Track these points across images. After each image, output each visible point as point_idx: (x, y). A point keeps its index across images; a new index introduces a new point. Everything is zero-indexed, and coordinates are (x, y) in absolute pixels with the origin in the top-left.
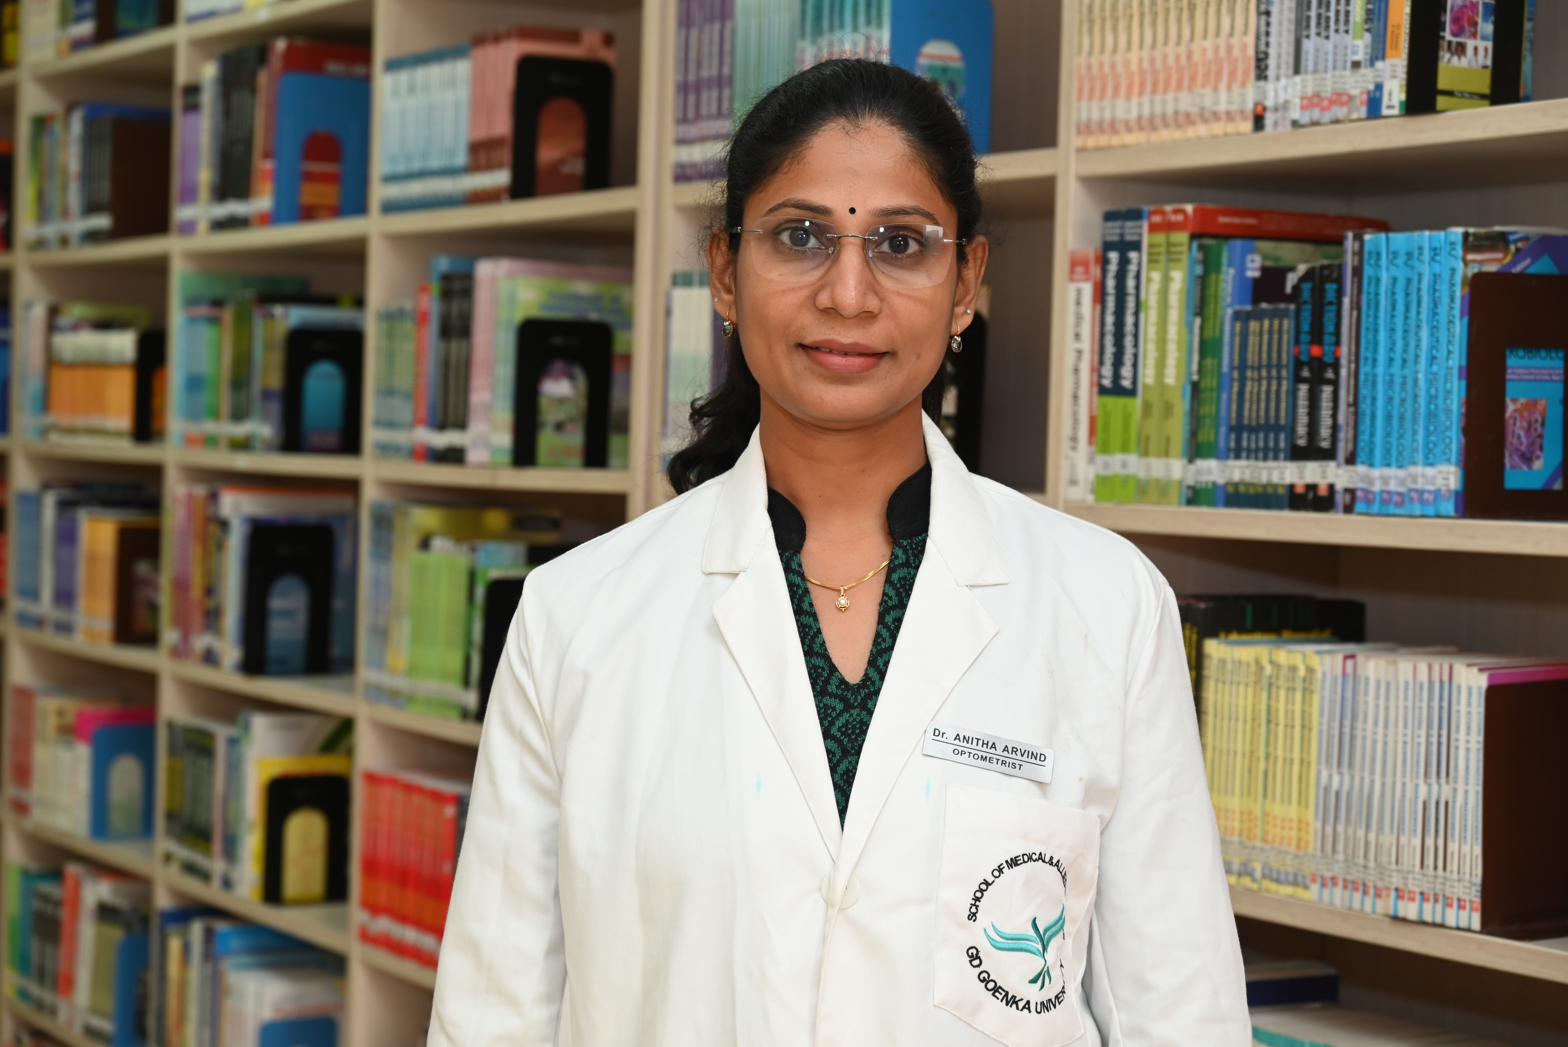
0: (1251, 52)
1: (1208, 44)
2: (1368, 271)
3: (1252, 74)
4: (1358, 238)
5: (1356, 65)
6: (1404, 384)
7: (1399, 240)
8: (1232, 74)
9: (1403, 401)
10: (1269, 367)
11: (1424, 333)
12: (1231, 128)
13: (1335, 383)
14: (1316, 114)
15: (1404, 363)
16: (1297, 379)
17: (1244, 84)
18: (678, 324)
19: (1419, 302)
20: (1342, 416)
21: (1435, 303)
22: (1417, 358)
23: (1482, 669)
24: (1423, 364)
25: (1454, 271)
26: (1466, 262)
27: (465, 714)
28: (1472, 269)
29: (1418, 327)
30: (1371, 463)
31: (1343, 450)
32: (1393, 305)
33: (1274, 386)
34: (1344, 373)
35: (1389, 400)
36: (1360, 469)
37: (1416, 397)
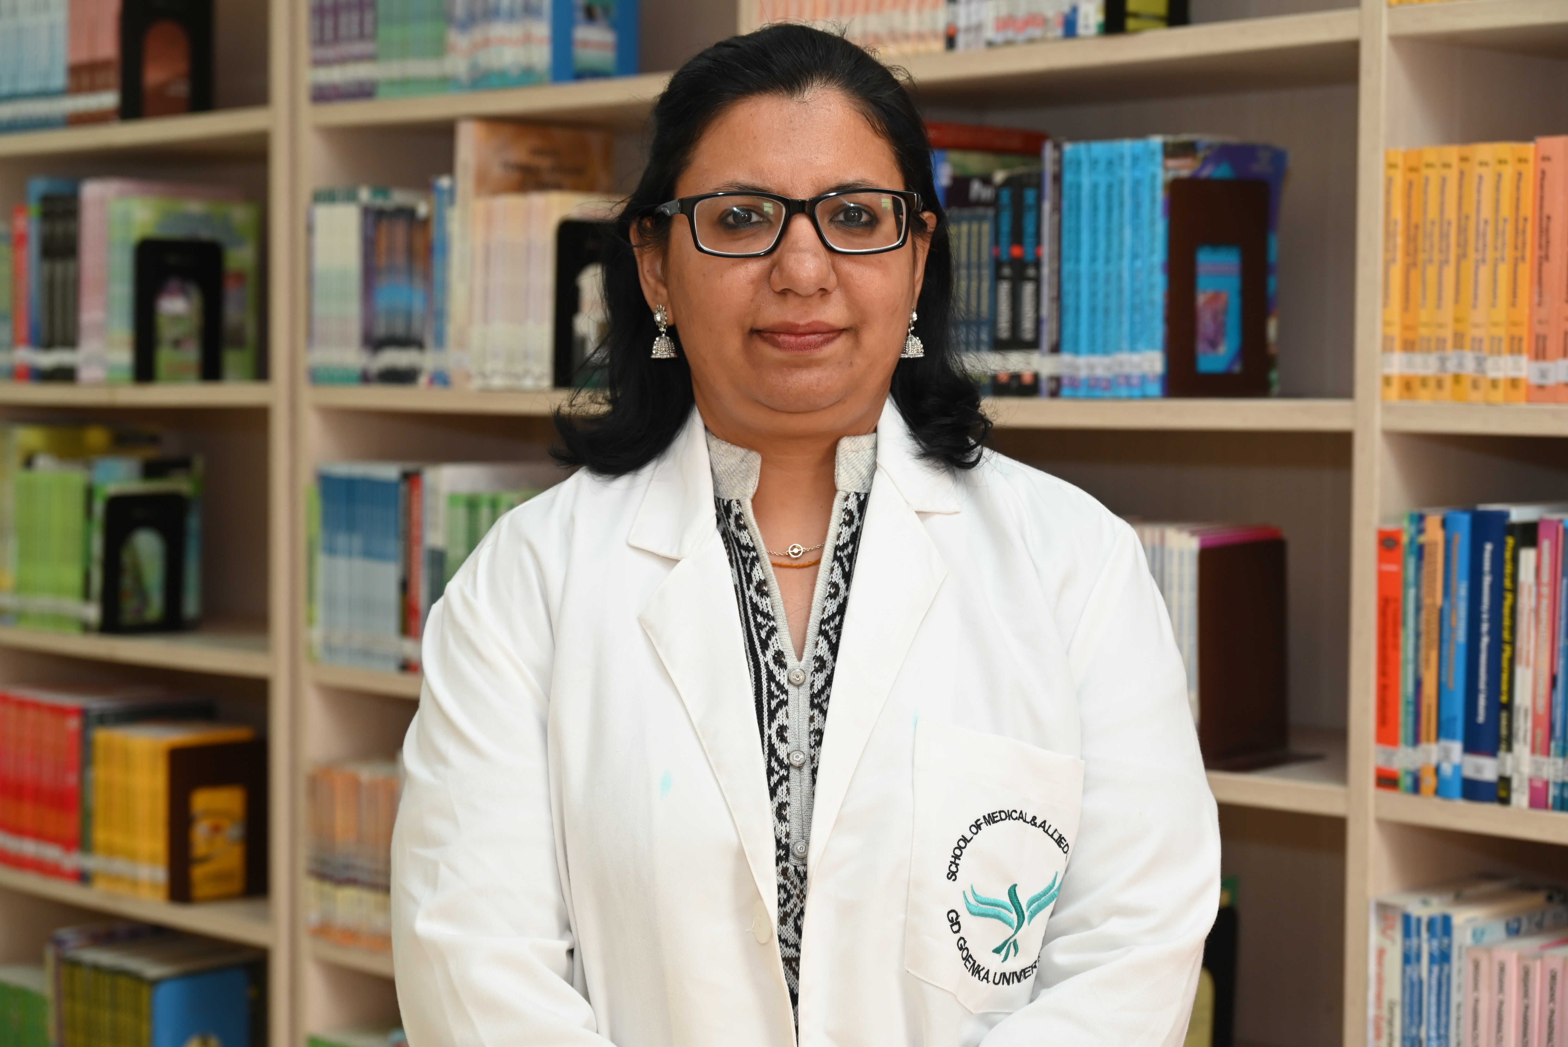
2: (1068, 178)
4: (1058, 147)
6: (1107, 280)
7: (1100, 149)
9: (1107, 296)
10: (969, 266)
11: (1128, 233)
12: (922, 47)
13: (1037, 280)
14: (1010, 34)
15: (1108, 260)
16: (997, 277)
17: (935, 6)
18: (321, 239)
19: (1121, 205)
20: (1045, 311)
21: (1137, 206)
22: (1120, 256)
23: (1193, 533)
24: (1126, 262)
25: (1154, 177)
26: (1166, 169)
27: (86, 628)
28: (1171, 175)
29: (1121, 228)
30: (1076, 351)
31: (1047, 340)
32: (1095, 208)
33: (974, 284)
34: (1046, 271)
35: (1093, 295)
36: (1066, 358)
37: (1120, 292)
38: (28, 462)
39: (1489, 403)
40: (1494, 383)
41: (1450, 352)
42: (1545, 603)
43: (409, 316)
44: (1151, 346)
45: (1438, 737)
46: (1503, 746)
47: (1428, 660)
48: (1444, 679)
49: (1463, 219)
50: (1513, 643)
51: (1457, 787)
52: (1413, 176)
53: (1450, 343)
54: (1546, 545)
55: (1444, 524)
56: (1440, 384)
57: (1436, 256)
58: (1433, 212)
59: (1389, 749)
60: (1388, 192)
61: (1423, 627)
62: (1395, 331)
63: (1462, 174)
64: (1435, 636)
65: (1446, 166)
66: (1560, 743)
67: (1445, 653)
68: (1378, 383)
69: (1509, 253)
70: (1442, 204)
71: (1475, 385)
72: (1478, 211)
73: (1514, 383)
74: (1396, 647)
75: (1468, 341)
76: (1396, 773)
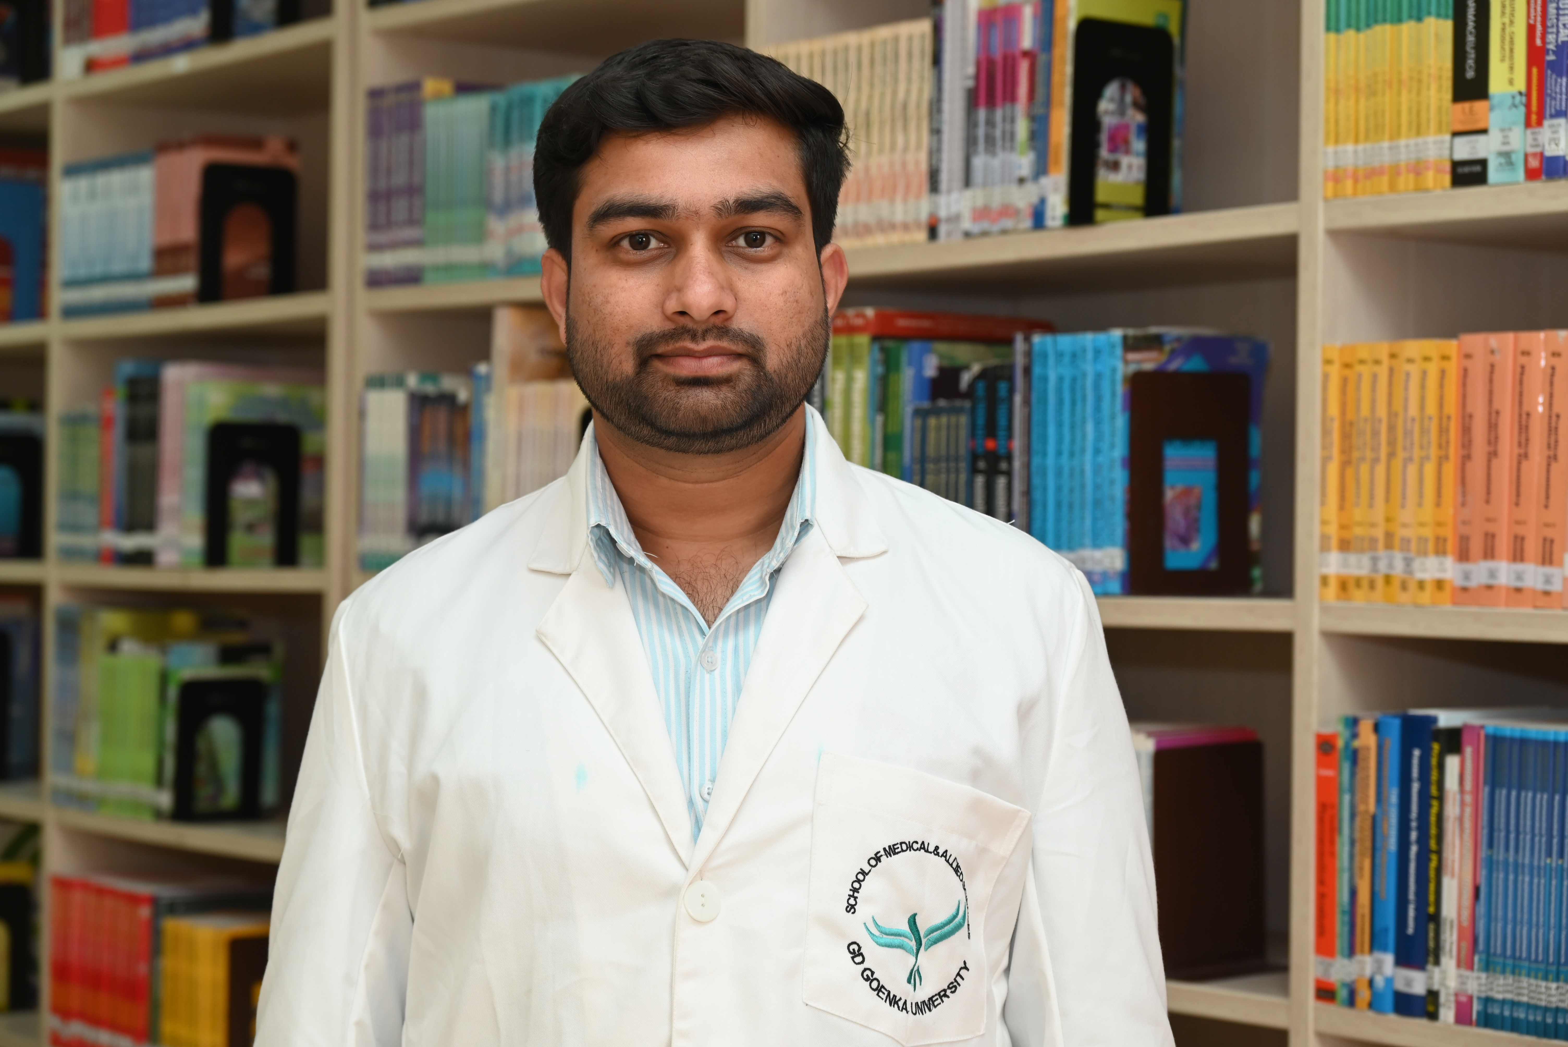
0: (924, 167)
1: (885, 159)
2: (1037, 370)
3: (926, 186)
4: (1027, 339)
5: (1021, 181)
6: (1072, 475)
7: (1065, 341)
8: (908, 188)
9: (1071, 490)
10: (948, 459)
11: (1090, 428)
12: (907, 237)
13: (1009, 474)
14: (985, 225)
15: (1072, 454)
16: (973, 470)
17: (918, 196)
18: (373, 425)
19: (1084, 398)
20: (1017, 504)
21: (1098, 399)
22: (1083, 450)
23: (1149, 734)
24: (1089, 456)
25: (1114, 370)
26: (1126, 362)
27: (159, 815)
28: (1131, 368)
29: (1084, 422)
32: (1060, 402)
33: (953, 477)
34: (1017, 464)
35: (1059, 489)
37: (1083, 486)
38: (113, 646)
39: (1417, 606)
40: (1421, 585)
41: (1382, 553)
42: (1468, 810)
43: (449, 503)
44: (1111, 542)
45: (1372, 949)
46: (1431, 959)
47: (1361, 869)
48: (1377, 888)
49: (1392, 415)
50: (1439, 852)
51: (1389, 1001)
52: (1347, 372)
53: (1381, 544)
54: (1468, 751)
55: (1377, 728)
56: (1372, 585)
57: (1369, 454)
58: (1365, 411)
59: (1327, 960)
60: (1325, 389)
61: (1357, 835)
62: (1333, 530)
63: (1391, 370)
64: (1368, 844)
65: (1377, 362)
66: (1484, 957)
67: (1378, 861)
68: (1316, 583)
69: (1433, 452)
70: (1373, 402)
71: (1404, 586)
72: (1406, 409)
73: (1439, 584)
74: (1333, 854)
75: (1397, 542)
76: (1332, 985)
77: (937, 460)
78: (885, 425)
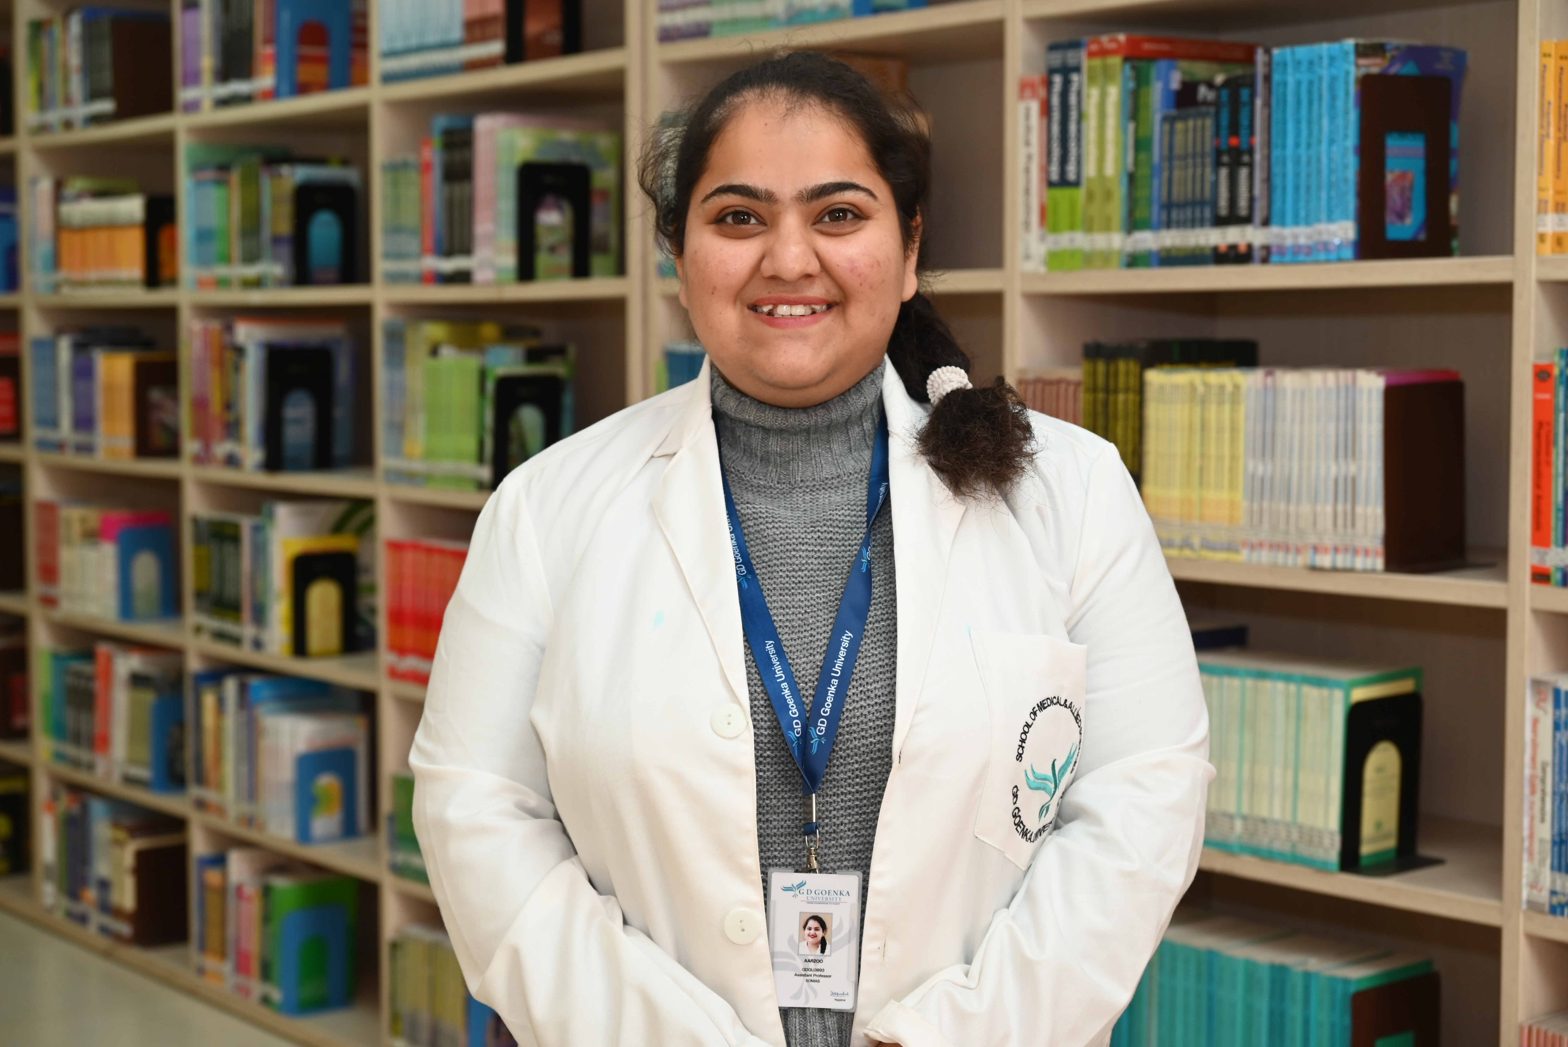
2: (1276, 77)
4: (1268, 52)
6: (1309, 163)
7: (1303, 52)
10: (1194, 156)
11: (1325, 122)
13: (1251, 165)
15: (1309, 145)
16: (1218, 164)
19: (1320, 98)
20: (1258, 190)
21: (1333, 98)
22: (1319, 142)
23: (1380, 374)
24: (1324, 146)
25: (1347, 73)
26: (1357, 66)
27: (480, 485)
28: (1363, 71)
29: (1320, 118)
30: (1283, 224)
31: (1258, 216)
32: (1298, 102)
33: (1199, 171)
34: (1258, 157)
35: (1297, 175)
36: (1274, 230)
37: (1319, 172)
38: (434, 352)
44: (1345, 217)
52: (1563, 63)
59: (1542, 549)
60: (1543, 78)
62: (1549, 195)
68: (1534, 239)
74: (1549, 463)
76: (1548, 570)
77: (1185, 157)
78: (1136, 131)
